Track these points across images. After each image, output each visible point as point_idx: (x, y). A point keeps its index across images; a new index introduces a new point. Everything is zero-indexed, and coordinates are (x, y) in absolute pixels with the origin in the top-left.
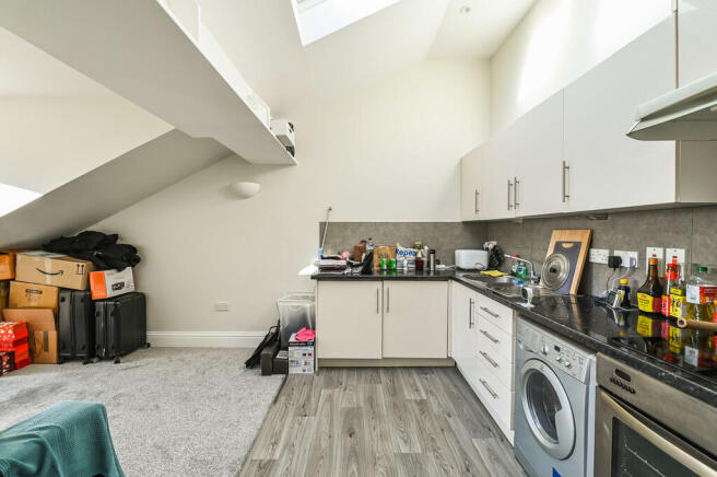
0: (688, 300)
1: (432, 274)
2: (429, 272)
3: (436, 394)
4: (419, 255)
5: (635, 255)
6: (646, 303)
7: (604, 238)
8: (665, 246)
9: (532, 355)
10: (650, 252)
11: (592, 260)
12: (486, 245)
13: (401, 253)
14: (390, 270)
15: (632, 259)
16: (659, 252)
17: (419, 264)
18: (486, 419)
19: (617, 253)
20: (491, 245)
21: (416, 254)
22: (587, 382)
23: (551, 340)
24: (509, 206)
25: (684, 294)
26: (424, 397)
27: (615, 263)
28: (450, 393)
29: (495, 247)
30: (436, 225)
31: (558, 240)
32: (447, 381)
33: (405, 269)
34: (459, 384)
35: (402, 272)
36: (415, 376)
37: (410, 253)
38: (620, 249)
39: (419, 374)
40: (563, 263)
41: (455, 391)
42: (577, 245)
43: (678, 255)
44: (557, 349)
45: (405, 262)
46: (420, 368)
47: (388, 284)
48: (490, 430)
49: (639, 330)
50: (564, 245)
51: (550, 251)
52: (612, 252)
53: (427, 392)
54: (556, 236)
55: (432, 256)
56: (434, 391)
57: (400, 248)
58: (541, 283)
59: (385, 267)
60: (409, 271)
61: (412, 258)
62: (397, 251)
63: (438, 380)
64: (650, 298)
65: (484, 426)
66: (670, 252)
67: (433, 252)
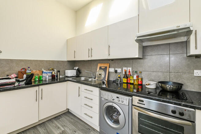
0: (134, 79)
1: (58, 80)
2: (57, 80)
3: (67, 126)
4: (53, 73)
5: (120, 69)
6: (125, 80)
7: (113, 65)
8: (127, 67)
9: (107, 101)
10: (124, 68)
11: (109, 71)
12: (75, 68)
13: (45, 73)
14: (39, 81)
15: (120, 71)
16: (126, 68)
17: (53, 77)
18: (86, 126)
19: (116, 69)
20: (77, 68)
21: (52, 73)
22: (129, 105)
23: (115, 95)
24: (89, 56)
25: (133, 77)
26: (63, 129)
27: (116, 72)
28: (71, 122)
29: (78, 69)
30: (58, 62)
31: (100, 66)
32: (68, 118)
33: (47, 79)
34: (72, 117)
35: (46, 81)
36: (55, 122)
37: (49, 73)
38: (117, 68)
39: (56, 120)
40: (103, 73)
41: (72, 121)
42: (106, 67)
43: (130, 69)
44: (118, 97)
45: (47, 76)
46: (55, 117)
47: (41, 87)
48: (89, 129)
49: (124, 87)
50: (102, 67)
51: (98, 69)
52: (115, 69)
53: (63, 127)
54: (99, 65)
55: (59, 73)
56: (65, 124)
57: (44, 71)
58: (96, 78)
59: (37, 80)
60: (49, 80)
61: (50, 74)
62: (43, 72)
63: (65, 119)
64: (126, 79)
65: (87, 129)
66: (128, 68)
67: (59, 71)
